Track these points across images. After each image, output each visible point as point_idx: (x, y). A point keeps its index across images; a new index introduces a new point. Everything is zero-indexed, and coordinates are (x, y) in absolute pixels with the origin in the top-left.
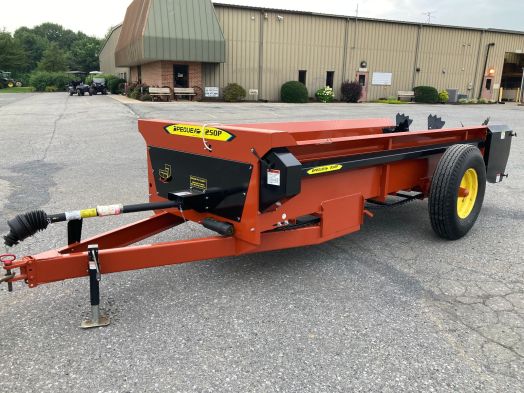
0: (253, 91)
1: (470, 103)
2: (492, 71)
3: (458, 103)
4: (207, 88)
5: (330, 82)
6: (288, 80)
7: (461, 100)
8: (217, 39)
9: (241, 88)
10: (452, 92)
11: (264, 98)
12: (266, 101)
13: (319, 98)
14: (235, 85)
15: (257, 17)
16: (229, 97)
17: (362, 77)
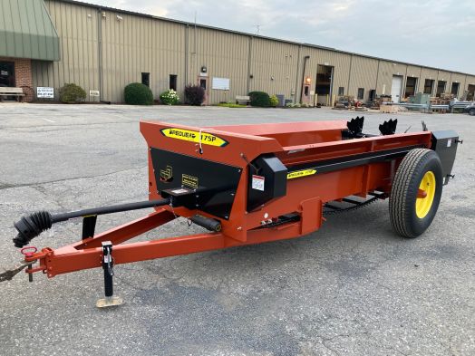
0: (94, 93)
1: (296, 107)
2: (309, 80)
3: (285, 107)
4: (38, 89)
5: (173, 85)
6: (131, 82)
7: (288, 104)
8: (49, 34)
9: (79, 88)
10: (281, 97)
11: (105, 99)
12: (109, 103)
13: (163, 101)
14: (73, 85)
15: (94, 15)
16: (66, 98)
17: (203, 82)
